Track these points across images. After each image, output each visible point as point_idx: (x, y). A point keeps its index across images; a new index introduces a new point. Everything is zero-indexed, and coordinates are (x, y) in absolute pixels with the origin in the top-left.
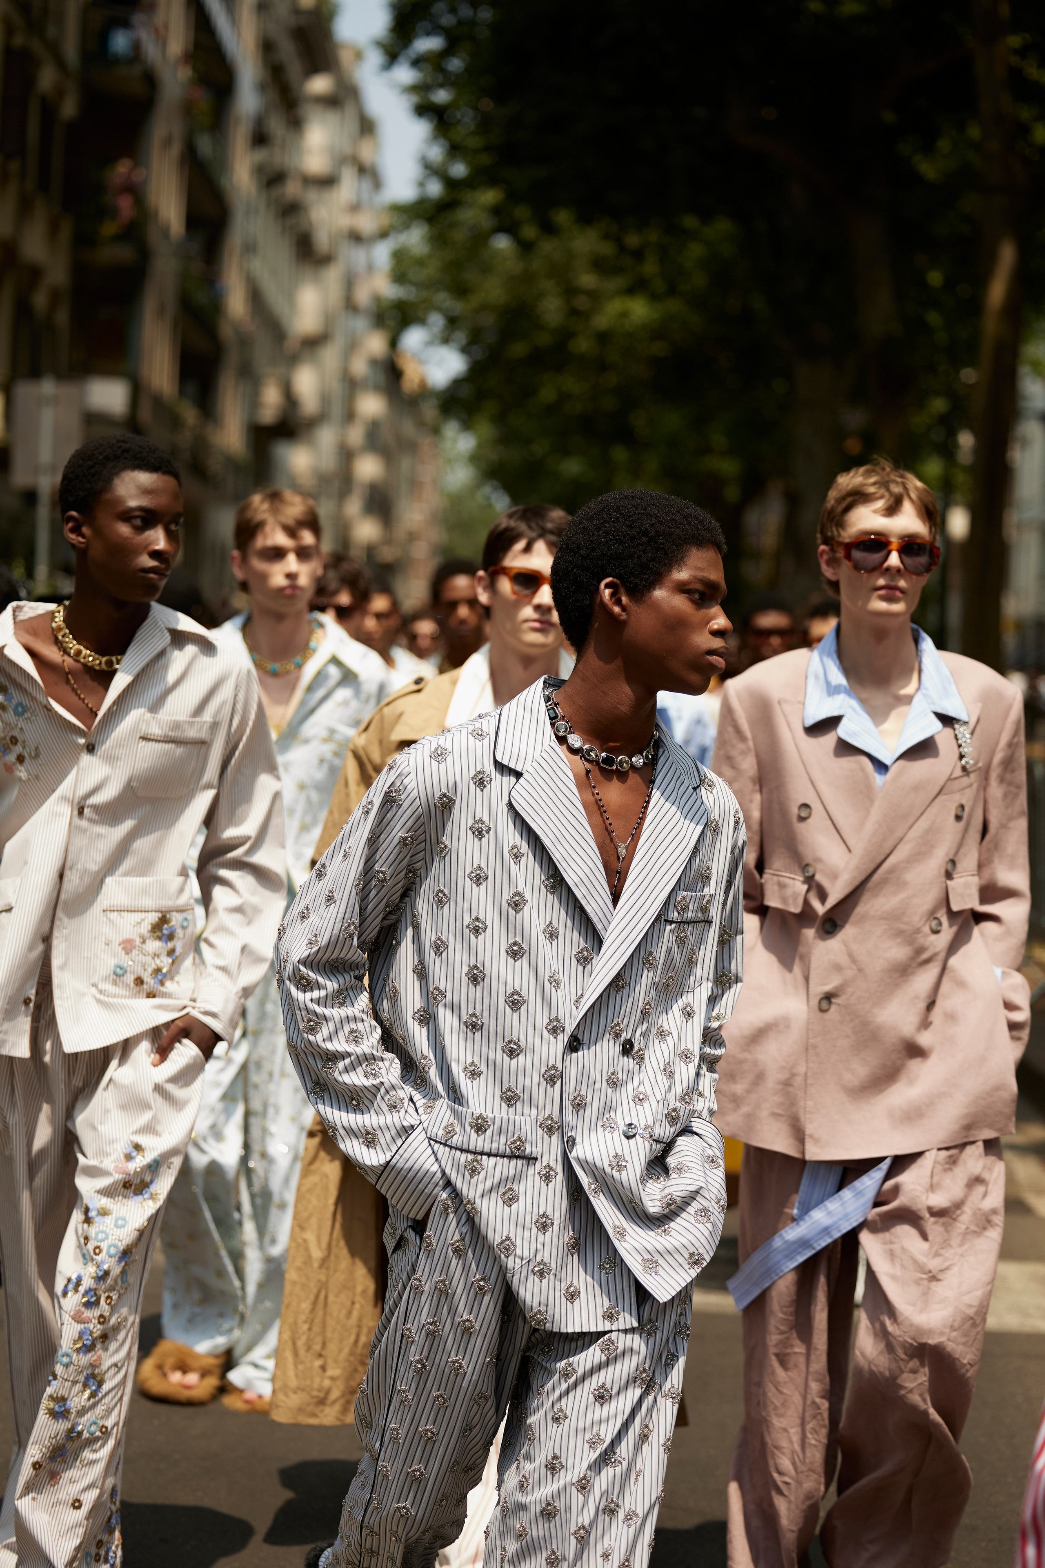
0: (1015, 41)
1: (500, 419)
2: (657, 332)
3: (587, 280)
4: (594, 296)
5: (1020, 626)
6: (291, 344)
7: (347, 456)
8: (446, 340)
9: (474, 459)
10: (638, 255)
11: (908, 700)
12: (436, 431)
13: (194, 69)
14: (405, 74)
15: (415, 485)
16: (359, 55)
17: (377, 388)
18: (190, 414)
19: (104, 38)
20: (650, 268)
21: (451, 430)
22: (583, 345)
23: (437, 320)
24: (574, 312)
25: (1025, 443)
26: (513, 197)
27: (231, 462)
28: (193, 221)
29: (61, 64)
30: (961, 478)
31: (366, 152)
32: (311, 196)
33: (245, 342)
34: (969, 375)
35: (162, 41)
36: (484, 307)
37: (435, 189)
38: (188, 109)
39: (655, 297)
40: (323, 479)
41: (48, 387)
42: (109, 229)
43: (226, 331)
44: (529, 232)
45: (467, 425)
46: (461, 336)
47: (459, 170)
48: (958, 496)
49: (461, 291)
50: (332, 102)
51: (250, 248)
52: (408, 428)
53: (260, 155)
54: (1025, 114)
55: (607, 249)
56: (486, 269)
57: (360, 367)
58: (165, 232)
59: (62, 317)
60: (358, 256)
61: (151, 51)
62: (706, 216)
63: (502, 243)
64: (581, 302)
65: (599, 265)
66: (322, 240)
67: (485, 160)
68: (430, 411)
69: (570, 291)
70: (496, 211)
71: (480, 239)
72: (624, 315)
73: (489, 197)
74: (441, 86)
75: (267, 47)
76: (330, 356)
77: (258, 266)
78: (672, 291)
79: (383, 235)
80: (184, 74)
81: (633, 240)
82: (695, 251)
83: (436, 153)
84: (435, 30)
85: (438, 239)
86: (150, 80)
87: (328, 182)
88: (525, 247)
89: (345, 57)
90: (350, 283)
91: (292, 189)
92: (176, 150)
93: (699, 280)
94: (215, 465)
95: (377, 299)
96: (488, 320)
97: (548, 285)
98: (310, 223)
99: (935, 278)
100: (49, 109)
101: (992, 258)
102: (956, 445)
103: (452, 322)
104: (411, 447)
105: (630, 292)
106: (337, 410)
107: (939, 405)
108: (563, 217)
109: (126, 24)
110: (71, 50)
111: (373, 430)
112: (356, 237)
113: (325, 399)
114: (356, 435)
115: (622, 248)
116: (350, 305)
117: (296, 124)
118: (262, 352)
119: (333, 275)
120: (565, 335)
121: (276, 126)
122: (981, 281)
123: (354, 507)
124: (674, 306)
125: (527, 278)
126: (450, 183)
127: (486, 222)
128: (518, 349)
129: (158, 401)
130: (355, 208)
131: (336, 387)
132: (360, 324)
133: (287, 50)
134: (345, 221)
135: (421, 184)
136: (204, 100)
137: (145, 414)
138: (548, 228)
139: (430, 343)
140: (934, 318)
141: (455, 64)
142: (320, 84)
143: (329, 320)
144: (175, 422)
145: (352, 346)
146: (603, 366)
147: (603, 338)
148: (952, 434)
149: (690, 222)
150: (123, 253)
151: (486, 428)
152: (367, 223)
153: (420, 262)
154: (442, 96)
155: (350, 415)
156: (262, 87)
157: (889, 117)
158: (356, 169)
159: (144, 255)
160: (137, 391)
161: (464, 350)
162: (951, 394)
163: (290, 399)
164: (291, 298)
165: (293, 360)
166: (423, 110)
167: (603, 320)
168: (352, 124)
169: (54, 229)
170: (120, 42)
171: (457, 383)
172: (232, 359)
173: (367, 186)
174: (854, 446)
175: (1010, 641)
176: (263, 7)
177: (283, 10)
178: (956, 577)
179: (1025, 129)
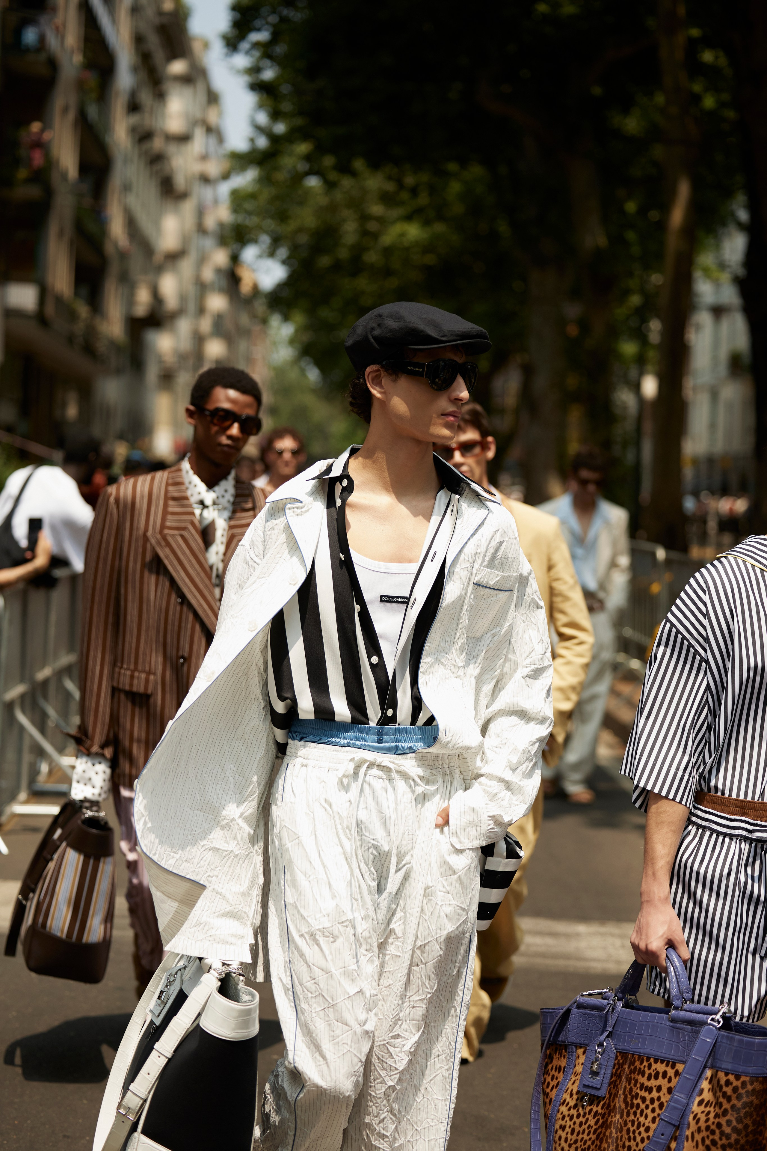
0: (693, 32)
1: (311, 311)
2: (428, 248)
3: (377, 209)
4: (380, 220)
5: (695, 462)
6: (158, 258)
7: (199, 340)
8: (271, 254)
9: (292, 342)
10: (414, 191)
12: (264, 321)
13: (85, 56)
14: (242, 60)
15: (249, 361)
16: (206, 45)
17: (221, 290)
18: (83, 310)
19: (18, 33)
20: (423, 200)
21: (275, 320)
22: (372, 257)
23: (265, 239)
24: (367, 233)
25: (698, 328)
26: (320, 149)
27: (113, 344)
28: (84, 168)
30: (652, 354)
31: (212, 117)
32: (172, 149)
33: (123, 256)
34: (656, 279)
35: (61, 36)
36: (300, 230)
37: (262, 142)
38: (80, 86)
39: (427, 223)
40: (182, 357)
42: (22, 174)
43: (109, 249)
44: (333, 174)
45: (286, 318)
46: (283, 252)
47: (280, 128)
48: (649, 367)
49: (282, 217)
50: (187, 80)
51: (127, 188)
52: (245, 319)
53: (134, 119)
55: (390, 187)
56: (302, 203)
57: (208, 274)
58: (64, 176)
60: (207, 193)
61: (52, 41)
62: (464, 163)
63: (313, 182)
64: (372, 226)
65: (387, 199)
66: (180, 181)
68: (260, 306)
69: (364, 218)
70: (308, 158)
71: (298, 178)
72: (402, 235)
73: (303, 148)
74: (268, 67)
75: (139, 40)
76: (187, 266)
77: (132, 200)
78: (441, 217)
79: (226, 176)
80: (78, 59)
81: (409, 180)
82: (455, 187)
83: (262, 118)
84: (264, 26)
85: (265, 180)
86: (53, 64)
87: (184, 138)
88: (330, 185)
89: (197, 47)
90: (200, 213)
91: (158, 144)
92: (72, 116)
93: (458, 209)
94: (102, 347)
95: (221, 225)
96: (303, 239)
97: (346, 213)
98: (172, 170)
99: (631, 207)
101: (673, 193)
102: (648, 330)
103: (276, 242)
104: (245, 333)
105: (409, 218)
106: (192, 306)
107: (635, 300)
108: (359, 164)
109: (34, 22)
111: (219, 320)
112: (205, 179)
113: (183, 298)
114: (206, 325)
115: (401, 185)
116: (201, 230)
117: (160, 96)
118: (136, 264)
119: (188, 207)
120: (358, 251)
121: (145, 97)
122: (666, 208)
124: (439, 228)
125: (332, 208)
126: (274, 139)
127: (301, 166)
128: (325, 261)
129: (59, 300)
130: (204, 158)
131: (191, 290)
132: (208, 243)
133: (154, 42)
134: (197, 168)
135: (252, 140)
136: (92, 79)
137: (50, 310)
138: (348, 172)
139: (260, 256)
140: (631, 236)
141: (280, 49)
142: (178, 67)
143: (185, 240)
144: (72, 316)
145: (202, 260)
146: (387, 272)
147: (388, 251)
148: (644, 320)
149: (452, 167)
150: (33, 192)
151: (299, 318)
152: (213, 169)
153: (252, 196)
154: (268, 74)
155: (201, 310)
156: (135, 69)
157: (597, 91)
158: (204, 129)
159: (49, 193)
160: (43, 293)
161: (284, 262)
162: (643, 292)
163: (157, 298)
164: (157, 224)
165: (159, 270)
167: (388, 239)
168: (202, 96)
170: (30, 35)
171: (281, 287)
172: (114, 269)
173: (212, 141)
174: (573, 331)
175: (688, 473)
176: (135, 10)
177: (150, 12)
178: (648, 427)
179: (697, 99)
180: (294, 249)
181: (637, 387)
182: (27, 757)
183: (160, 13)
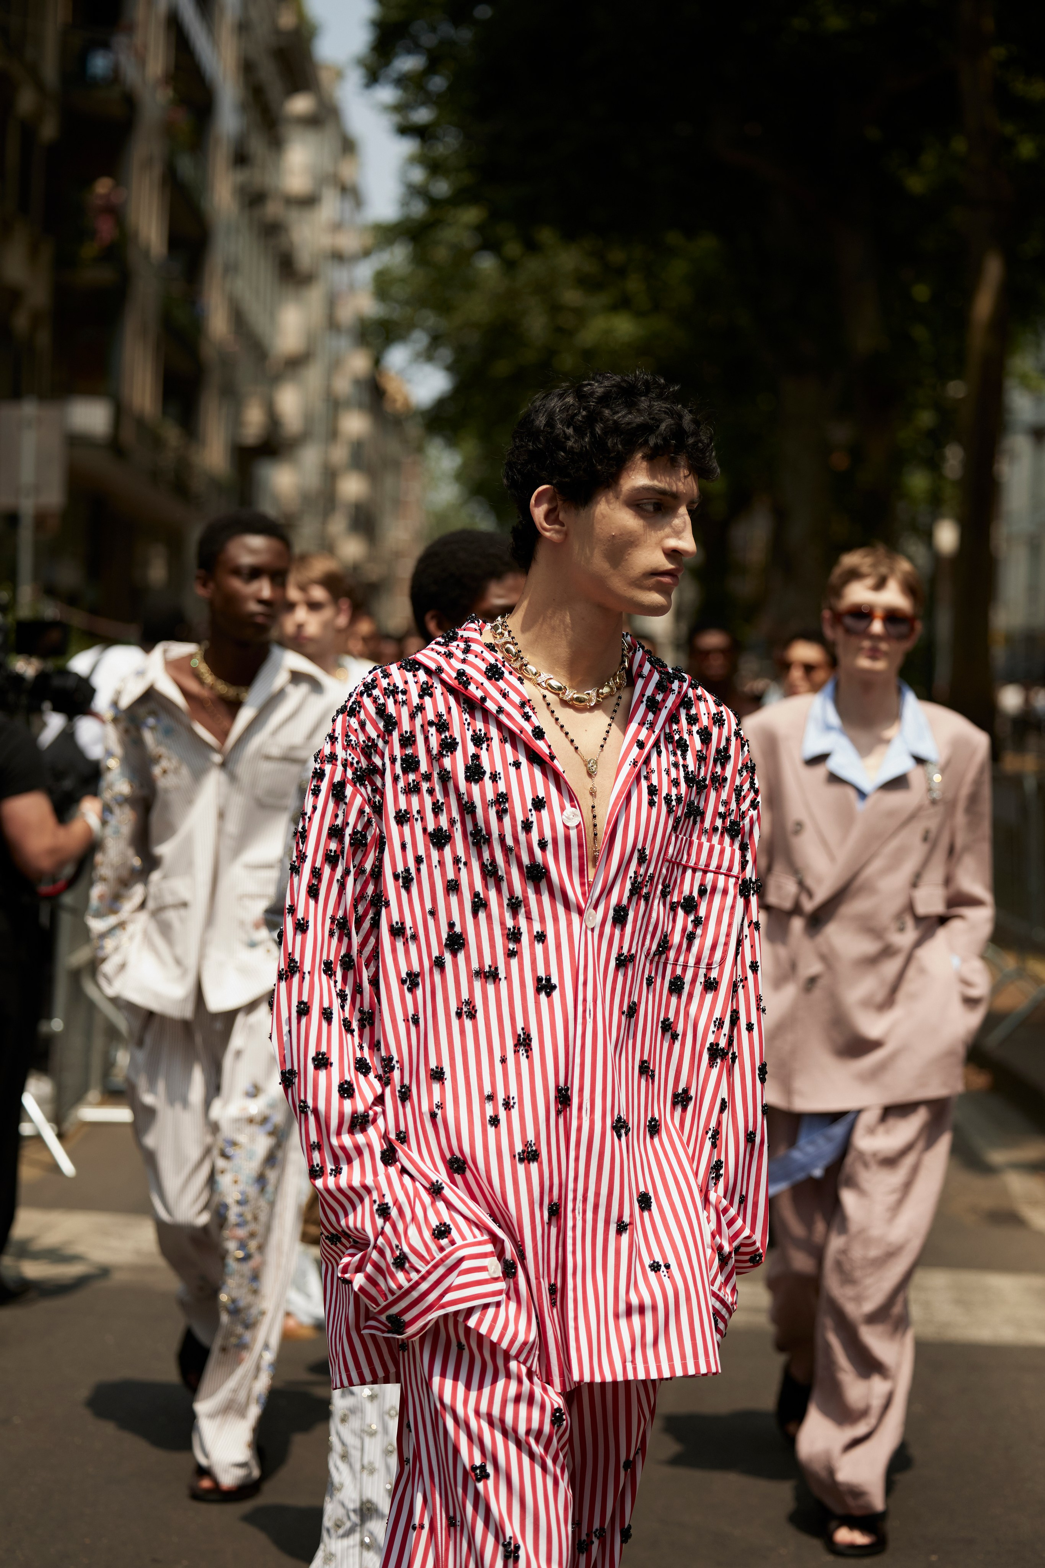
0: (999, 52)
3: (572, 296)
4: (579, 313)
5: (1010, 639)
6: (274, 364)
7: (330, 475)
8: (430, 359)
9: (460, 476)
10: (621, 272)
11: (888, 742)
12: (420, 449)
13: (176, 90)
14: (387, 94)
15: (399, 504)
16: (339, 75)
17: (361, 406)
18: (172, 434)
19: (82, 59)
20: (634, 285)
21: (436, 448)
22: (567, 362)
23: (420, 339)
24: (559, 330)
25: (1012, 457)
26: (495, 215)
27: (214, 483)
28: (174, 242)
29: (39, 86)
30: (949, 492)
31: (347, 171)
32: (293, 216)
33: (227, 362)
34: (957, 389)
35: (142, 62)
36: (467, 325)
37: (419, 209)
38: (168, 130)
39: (639, 314)
40: (307, 499)
41: (29, 409)
42: (89, 250)
43: (209, 352)
44: (513, 249)
45: (452, 442)
46: (446, 353)
47: (442, 188)
48: (946, 509)
49: (444, 308)
50: (313, 122)
51: (231, 269)
52: (393, 447)
53: (241, 176)
54: (1009, 129)
55: (590, 267)
56: (470, 288)
57: (343, 385)
58: (146, 254)
59: (44, 339)
60: (339, 276)
61: (131, 73)
63: (486, 264)
64: (566, 320)
65: (584, 282)
66: (304, 259)
67: (466, 178)
68: (414, 430)
69: (555, 308)
70: (479, 229)
71: (464, 257)
72: (609, 332)
73: (471, 215)
74: (423, 104)
75: (247, 68)
76: (314, 375)
77: (242, 287)
78: (657, 307)
79: (366, 253)
80: (164, 94)
81: (617, 256)
82: (679, 268)
83: (418, 175)
84: (414, 48)
85: (420, 258)
86: (130, 101)
87: (309, 202)
88: (509, 266)
89: (325, 77)
90: (332, 302)
91: (273, 209)
92: (157, 171)
93: (684, 296)
94: (198, 486)
95: (360, 318)
96: (473, 338)
97: (532, 302)
98: (291, 243)
99: (921, 292)
100: (28, 132)
101: (976, 273)
102: (942, 458)
103: (436, 340)
104: (394, 465)
105: (614, 309)
106: (320, 429)
107: (926, 418)
108: (546, 235)
109: (105, 45)
110: (50, 71)
111: (358, 449)
112: (338, 257)
113: (308, 418)
114: (340, 454)
115: (606, 265)
116: (332, 324)
117: (277, 144)
118: (244, 372)
119: (315, 295)
120: (550, 353)
121: (257, 146)
122: (968, 294)
123: (338, 525)
124: (659, 322)
125: (511, 296)
126: (433, 203)
127: (468, 240)
128: (502, 368)
129: (140, 423)
130: (337, 227)
131: (319, 406)
132: (344, 343)
133: (268, 71)
134: (325, 241)
135: (405, 205)
136: (183, 120)
137: (129, 435)
138: (532, 246)
139: (414, 362)
140: (920, 332)
141: (438, 83)
142: (301, 104)
143: (311, 339)
144: (157, 442)
145: (335, 365)
147: (588, 355)
148: (939, 447)
149: (673, 238)
150: (101, 275)
151: (471, 445)
152: (349, 242)
153: (402, 281)
154: (422, 115)
155: (333, 434)
156: (243, 107)
157: (873, 133)
158: (337, 189)
159: (125, 276)
160: (120, 412)
161: (448, 369)
162: (938, 408)
163: (273, 420)
164: (273, 316)
165: (277, 380)
166: (405, 130)
167: (587, 337)
168: (333, 145)
169: (34, 251)
170: (100, 64)
171: (441, 403)
172: (214, 380)
173: (348, 205)
174: (840, 461)
175: (1000, 654)
176: (243, 27)
177: (262, 30)
178: (946, 593)
179: (1009, 144)
180: (461, 351)
181: (928, 536)
182: (99, 1042)
183: (277, 31)
